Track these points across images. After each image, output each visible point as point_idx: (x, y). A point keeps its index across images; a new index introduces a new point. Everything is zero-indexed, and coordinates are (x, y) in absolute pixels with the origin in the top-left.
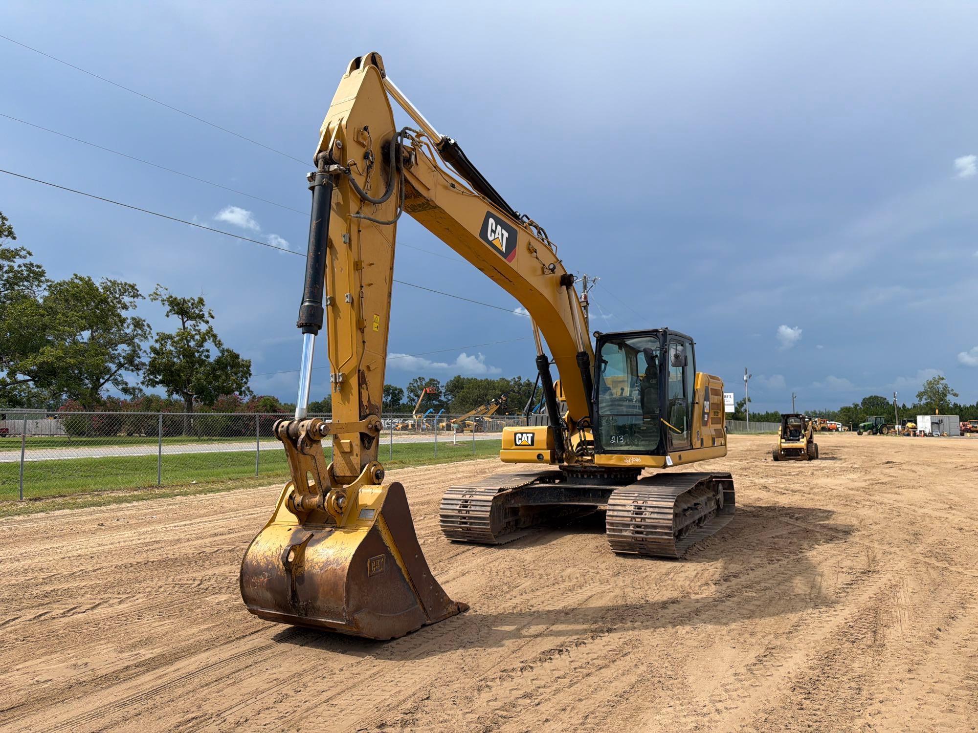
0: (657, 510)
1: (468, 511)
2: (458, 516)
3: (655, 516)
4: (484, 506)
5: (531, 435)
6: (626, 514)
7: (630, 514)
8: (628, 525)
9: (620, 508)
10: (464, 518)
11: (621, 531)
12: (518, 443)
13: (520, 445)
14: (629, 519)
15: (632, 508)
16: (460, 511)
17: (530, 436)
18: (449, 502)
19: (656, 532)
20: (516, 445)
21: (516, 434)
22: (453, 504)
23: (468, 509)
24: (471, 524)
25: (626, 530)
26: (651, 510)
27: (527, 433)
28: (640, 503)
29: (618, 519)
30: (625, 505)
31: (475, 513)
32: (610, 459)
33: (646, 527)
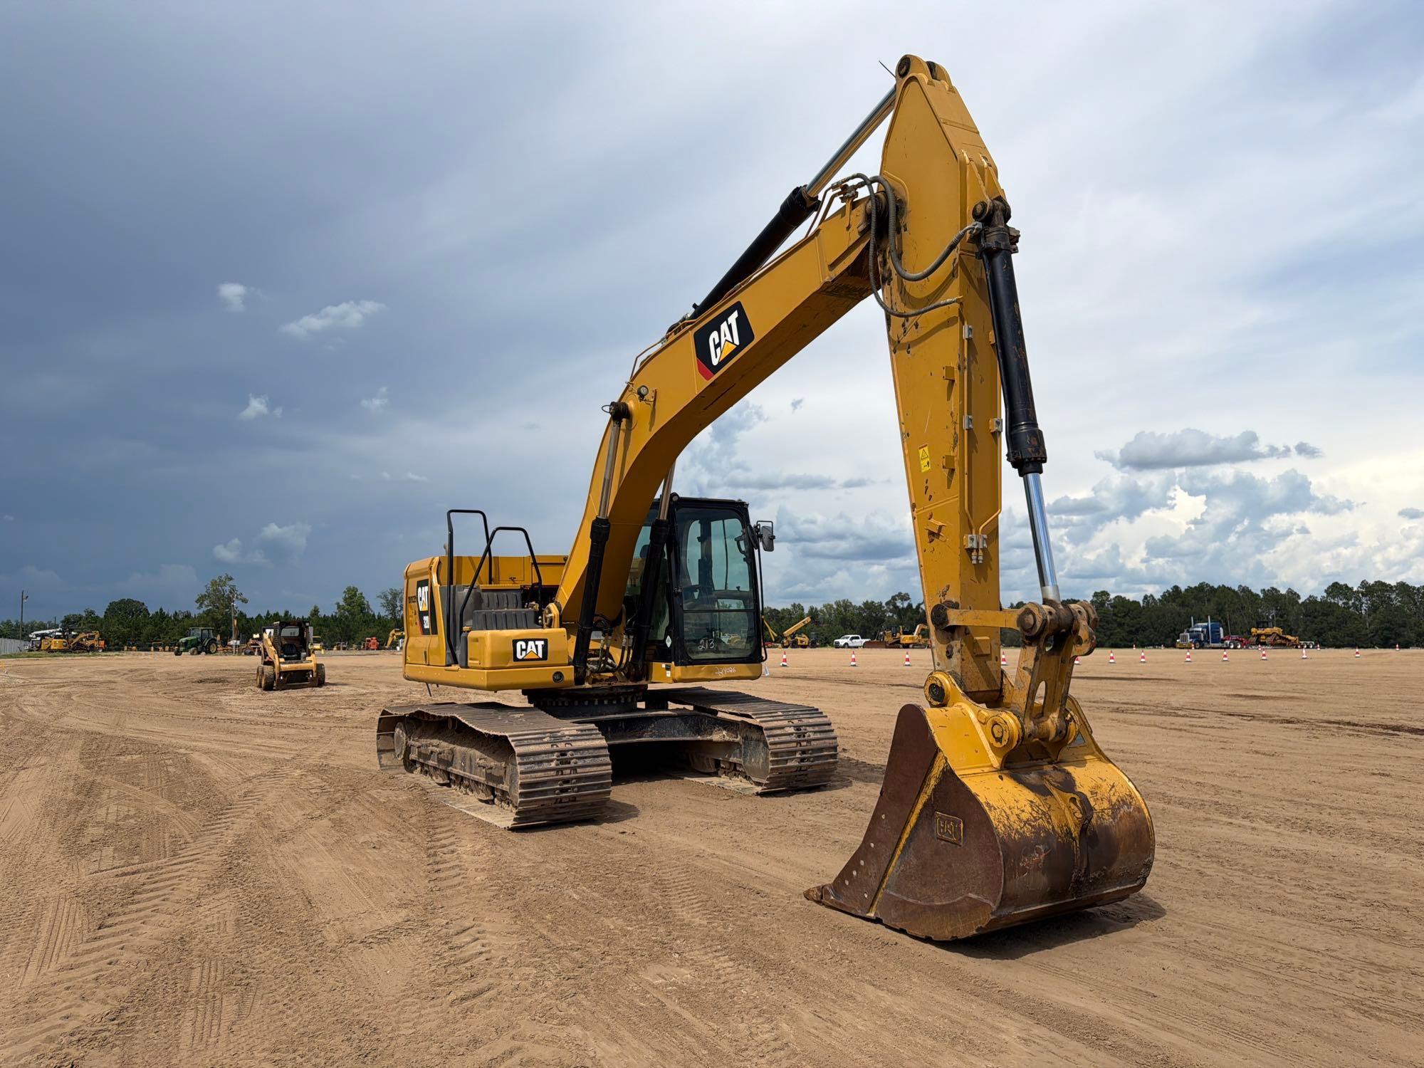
0: (817, 729)
1: (574, 769)
2: (556, 781)
3: (818, 736)
4: (598, 756)
5: (542, 643)
6: (788, 738)
7: (794, 738)
8: (794, 752)
9: (779, 732)
10: (567, 781)
11: (786, 761)
12: (519, 657)
13: (523, 660)
14: (794, 744)
15: (792, 730)
16: (558, 770)
17: (540, 644)
18: (532, 759)
19: (821, 756)
20: (516, 659)
21: (515, 642)
22: (541, 762)
23: (572, 764)
24: (580, 788)
25: (792, 760)
26: (811, 729)
27: (534, 640)
28: (796, 722)
29: (782, 746)
30: (782, 728)
31: (588, 769)
32: (699, 672)
33: (814, 750)
